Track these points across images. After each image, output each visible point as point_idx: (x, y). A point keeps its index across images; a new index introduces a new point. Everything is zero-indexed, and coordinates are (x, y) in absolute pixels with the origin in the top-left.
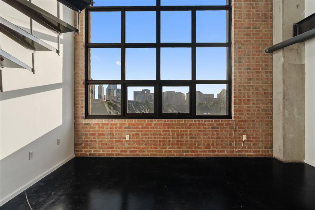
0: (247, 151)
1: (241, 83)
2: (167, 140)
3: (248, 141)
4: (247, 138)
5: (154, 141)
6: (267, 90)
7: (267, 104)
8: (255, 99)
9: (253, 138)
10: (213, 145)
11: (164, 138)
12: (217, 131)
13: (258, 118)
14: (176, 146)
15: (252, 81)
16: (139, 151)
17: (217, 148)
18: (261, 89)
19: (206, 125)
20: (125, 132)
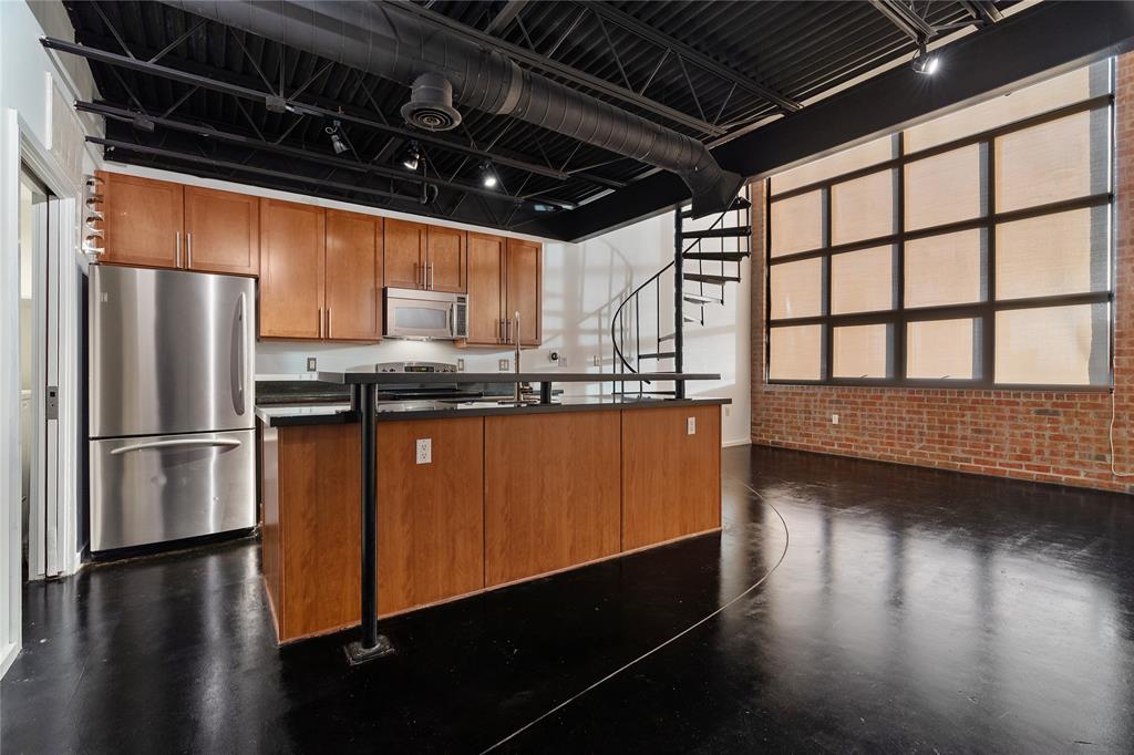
2: (917, 431)
5: (888, 430)
10: (1039, 452)
11: (909, 426)
12: (1053, 421)
14: (937, 446)
16: (856, 447)
17: (1055, 462)
19: (1018, 404)
20: (831, 408)
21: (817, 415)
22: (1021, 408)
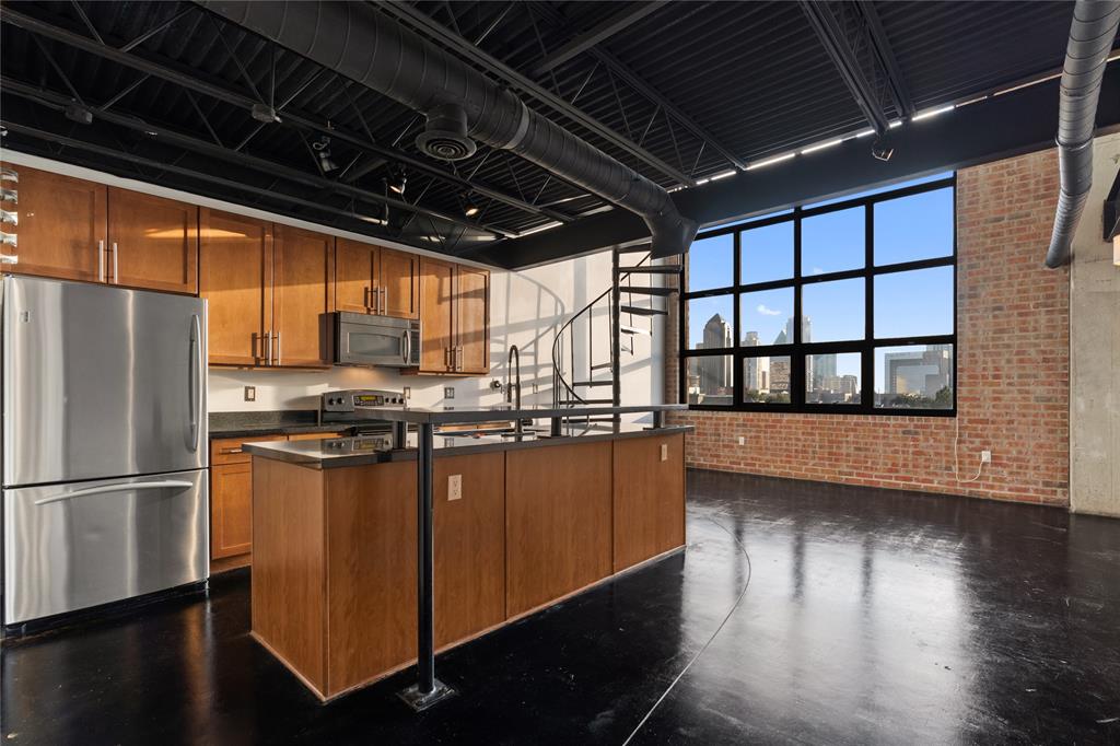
0: (992, 487)
1: (975, 340)
2: (810, 450)
3: (993, 464)
4: (993, 458)
5: (786, 450)
6: (1052, 352)
7: (1050, 384)
8: (1015, 373)
9: (1009, 459)
10: (905, 465)
11: (804, 446)
12: (914, 440)
13: (1024, 416)
14: (827, 463)
15: (1006, 336)
16: (760, 466)
17: (916, 473)
18: (1032, 351)
19: (889, 426)
20: (737, 431)
21: (726, 437)
22: (891, 429)
